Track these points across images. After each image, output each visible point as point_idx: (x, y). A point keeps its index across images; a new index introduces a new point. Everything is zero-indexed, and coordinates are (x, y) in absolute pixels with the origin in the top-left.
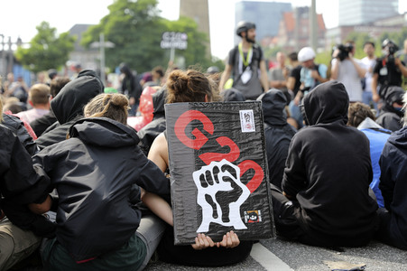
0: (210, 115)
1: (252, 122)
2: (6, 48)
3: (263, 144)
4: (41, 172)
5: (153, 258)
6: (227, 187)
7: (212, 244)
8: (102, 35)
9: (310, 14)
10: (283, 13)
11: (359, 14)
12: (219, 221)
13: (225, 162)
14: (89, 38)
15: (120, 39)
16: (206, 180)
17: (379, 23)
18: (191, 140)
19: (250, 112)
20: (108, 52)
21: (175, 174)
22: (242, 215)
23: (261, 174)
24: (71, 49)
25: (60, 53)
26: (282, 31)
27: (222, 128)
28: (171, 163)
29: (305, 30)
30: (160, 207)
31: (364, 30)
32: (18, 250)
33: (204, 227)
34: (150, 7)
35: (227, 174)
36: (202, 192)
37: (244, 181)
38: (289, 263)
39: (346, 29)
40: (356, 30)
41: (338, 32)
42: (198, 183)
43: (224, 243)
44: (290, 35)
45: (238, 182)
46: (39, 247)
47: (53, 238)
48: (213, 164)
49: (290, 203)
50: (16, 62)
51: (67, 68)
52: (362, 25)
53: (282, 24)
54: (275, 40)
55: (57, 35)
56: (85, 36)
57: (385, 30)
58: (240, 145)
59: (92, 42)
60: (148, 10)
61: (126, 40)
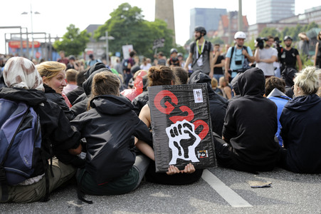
0: (176, 93)
1: (201, 96)
2: (47, 41)
3: (208, 110)
4: (75, 129)
5: (143, 180)
6: (187, 137)
7: (179, 171)
8: (107, 32)
9: (238, 16)
10: (221, 16)
11: (270, 16)
12: (182, 157)
13: (185, 121)
14: (98, 34)
15: (118, 34)
16: (174, 133)
17: (282, 22)
18: (164, 108)
19: (200, 90)
20: (111, 43)
21: (155, 130)
22: (196, 153)
23: (207, 128)
24: (88, 41)
25: (82, 44)
26: (221, 27)
27: (183, 101)
28: (152, 123)
29: (235, 26)
30: (147, 149)
31: (273, 26)
32: (63, 176)
33: (174, 161)
34: (137, 13)
35: (187, 128)
36: (172, 140)
37: (197, 132)
38: (225, 182)
39: (261, 25)
40: (268, 25)
41: (256, 27)
42: (169, 134)
43: (185, 171)
44: (225, 30)
45: (193, 133)
46: (76, 174)
47: (83, 168)
48: (178, 123)
49: (226, 145)
50: (54, 50)
51: (85, 53)
52: (271, 23)
53: (220, 22)
54: (216, 33)
55: (79, 32)
56: (96, 33)
57: (286, 26)
58: (194, 111)
59: (100, 36)
60: (135, 15)
61: (122, 35)
